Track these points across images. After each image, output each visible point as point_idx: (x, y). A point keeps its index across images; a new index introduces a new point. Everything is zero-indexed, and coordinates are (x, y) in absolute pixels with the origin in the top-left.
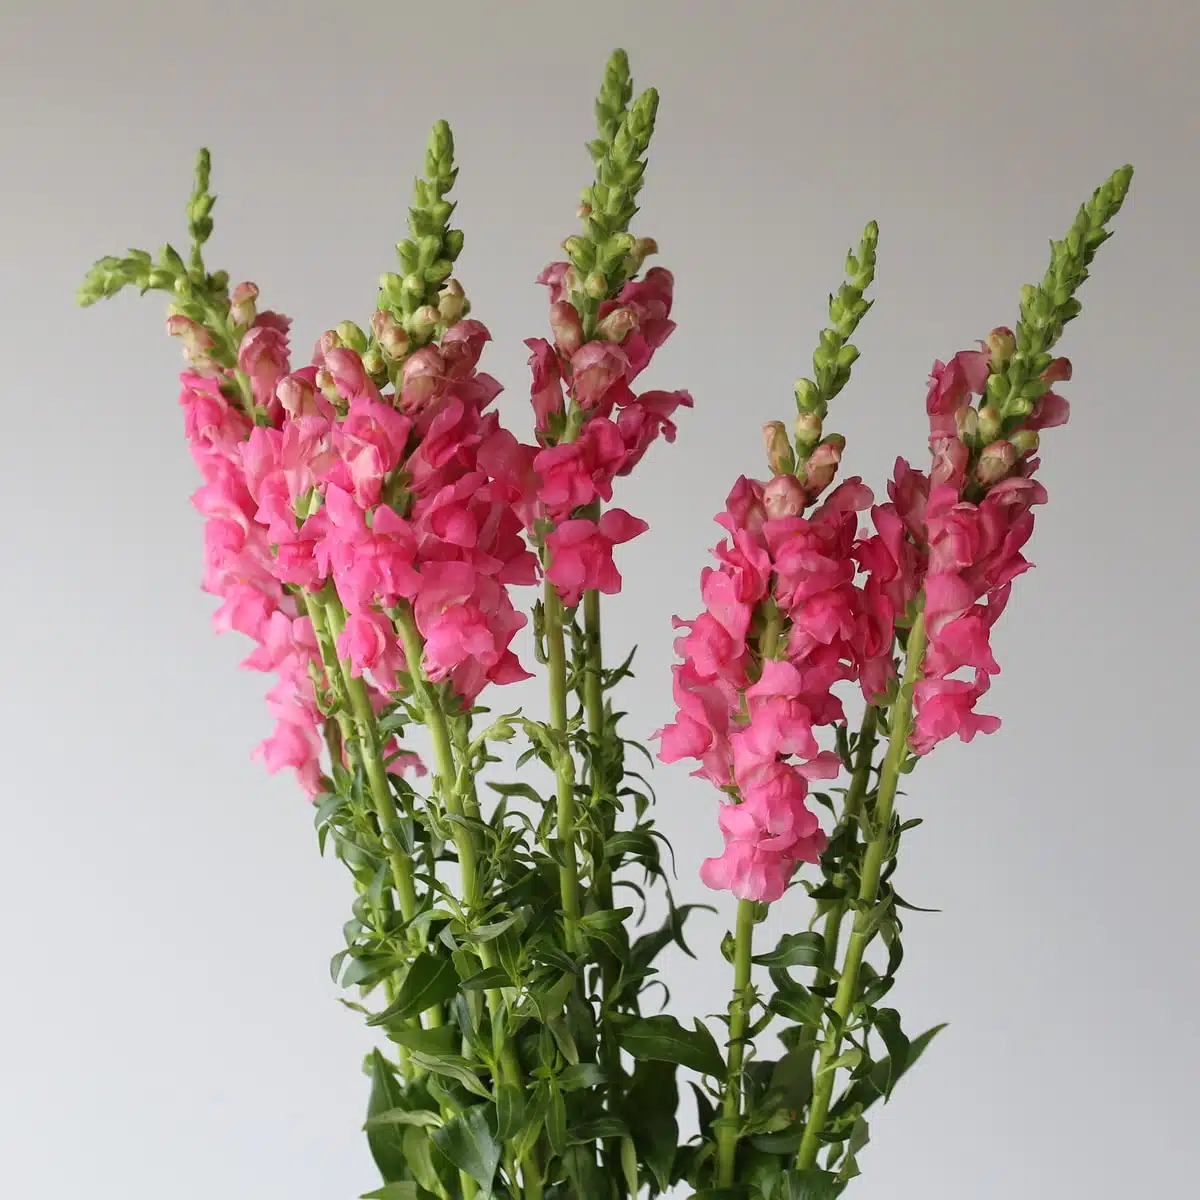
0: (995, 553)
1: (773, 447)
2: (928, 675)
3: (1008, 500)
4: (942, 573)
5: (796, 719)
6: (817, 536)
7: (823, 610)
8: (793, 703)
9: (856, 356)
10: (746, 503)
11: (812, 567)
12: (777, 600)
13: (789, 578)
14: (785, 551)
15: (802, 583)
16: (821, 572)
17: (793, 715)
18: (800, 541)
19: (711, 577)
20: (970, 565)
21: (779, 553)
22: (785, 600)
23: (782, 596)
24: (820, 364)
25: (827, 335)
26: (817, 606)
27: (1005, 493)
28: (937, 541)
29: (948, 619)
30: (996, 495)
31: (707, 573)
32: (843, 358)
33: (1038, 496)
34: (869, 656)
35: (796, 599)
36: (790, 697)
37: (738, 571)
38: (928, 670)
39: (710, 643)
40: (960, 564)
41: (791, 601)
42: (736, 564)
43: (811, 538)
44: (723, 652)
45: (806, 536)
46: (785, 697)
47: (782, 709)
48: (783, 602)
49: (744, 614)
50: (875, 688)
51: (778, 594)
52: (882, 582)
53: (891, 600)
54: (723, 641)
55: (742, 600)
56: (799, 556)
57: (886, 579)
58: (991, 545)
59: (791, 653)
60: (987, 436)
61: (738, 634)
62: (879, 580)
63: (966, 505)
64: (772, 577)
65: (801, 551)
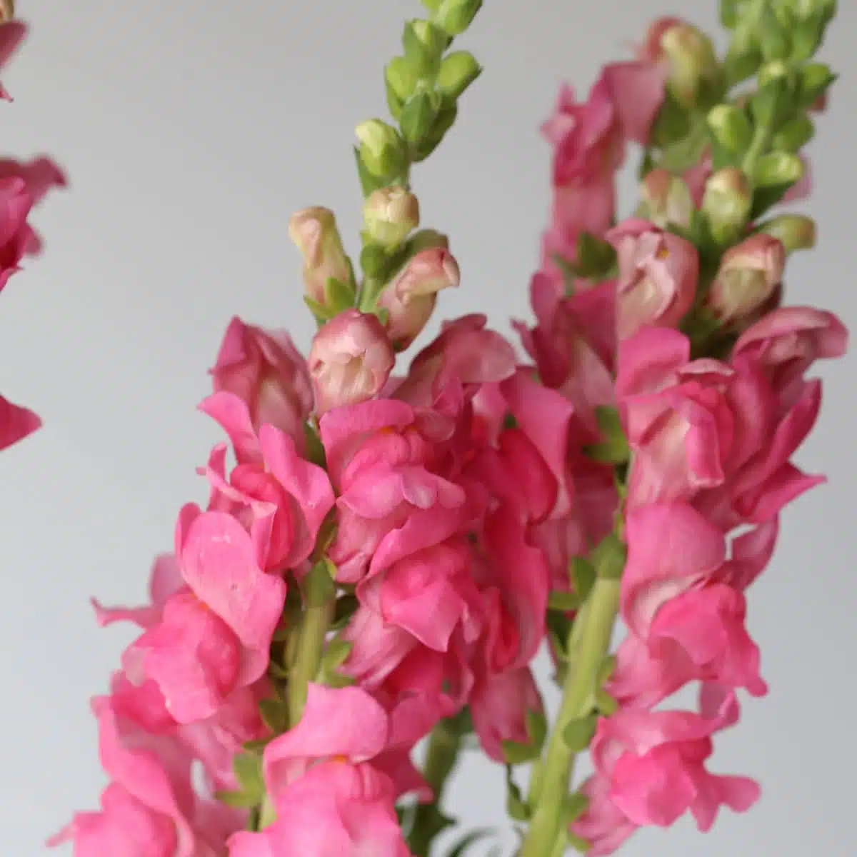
0: (759, 457)
1: (318, 259)
2: (623, 702)
3: (781, 352)
4: (660, 501)
5: (375, 799)
6: (425, 438)
7: (427, 583)
8: (367, 771)
9: (475, 73)
10: (250, 371)
11: (423, 498)
12: (338, 564)
13: (368, 522)
14: (362, 469)
15: (394, 531)
16: (437, 508)
17: (368, 791)
18: (394, 447)
19: (197, 524)
20: (719, 482)
21: (349, 471)
22: (355, 564)
23: (349, 557)
24: (400, 89)
25: (421, 32)
26: (415, 577)
27: (775, 339)
28: (647, 438)
29: (668, 592)
30: (756, 344)
31: (189, 514)
32: (449, 77)
33: (829, 342)
34: (498, 669)
35: (376, 564)
36: (359, 758)
37: (263, 511)
38: (623, 693)
39: (203, 656)
40: (696, 481)
41: (367, 567)
42: (255, 495)
43: (415, 439)
44: (226, 672)
45: (403, 434)
46: (345, 757)
47: (345, 781)
48: (351, 569)
49: (273, 596)
50: (505, 731)
51: (340, 555)
52: (532, 523)
53: (545, 557)
54: (226, 652)
55: (268, 568)
56: (397, 478)
57: (537, 515)
58: (752, 442)
59: (358, 669)
60: (726, 228)
61: (255, 637)
62: (524, 520)
63: (704, 366)
64: (331, 519)
65: (398, 466)
